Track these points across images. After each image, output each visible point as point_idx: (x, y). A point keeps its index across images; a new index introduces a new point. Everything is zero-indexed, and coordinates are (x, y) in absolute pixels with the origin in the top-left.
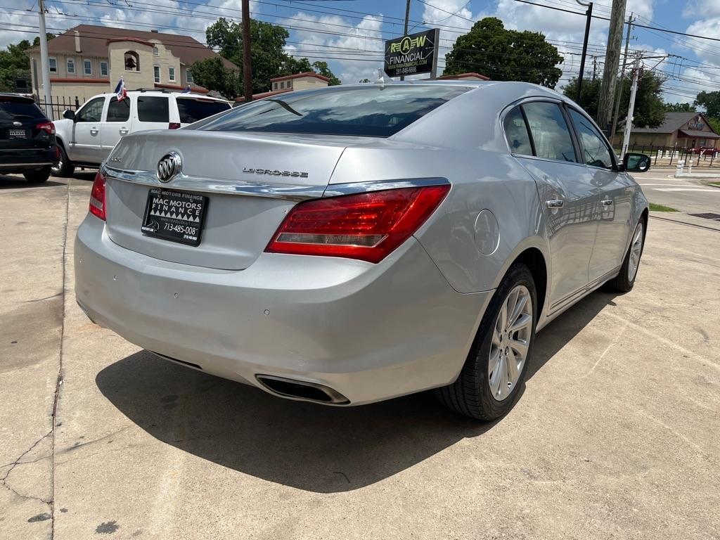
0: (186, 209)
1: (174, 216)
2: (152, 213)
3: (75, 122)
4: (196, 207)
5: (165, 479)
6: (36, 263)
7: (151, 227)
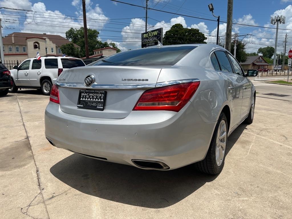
0: (97, 97)
1: (92, 100)
2: (81, 99)
3: (18, 70)
4: (102, 95)
5: (94, 207)
6: (12, 127)
7: (81, 105)
